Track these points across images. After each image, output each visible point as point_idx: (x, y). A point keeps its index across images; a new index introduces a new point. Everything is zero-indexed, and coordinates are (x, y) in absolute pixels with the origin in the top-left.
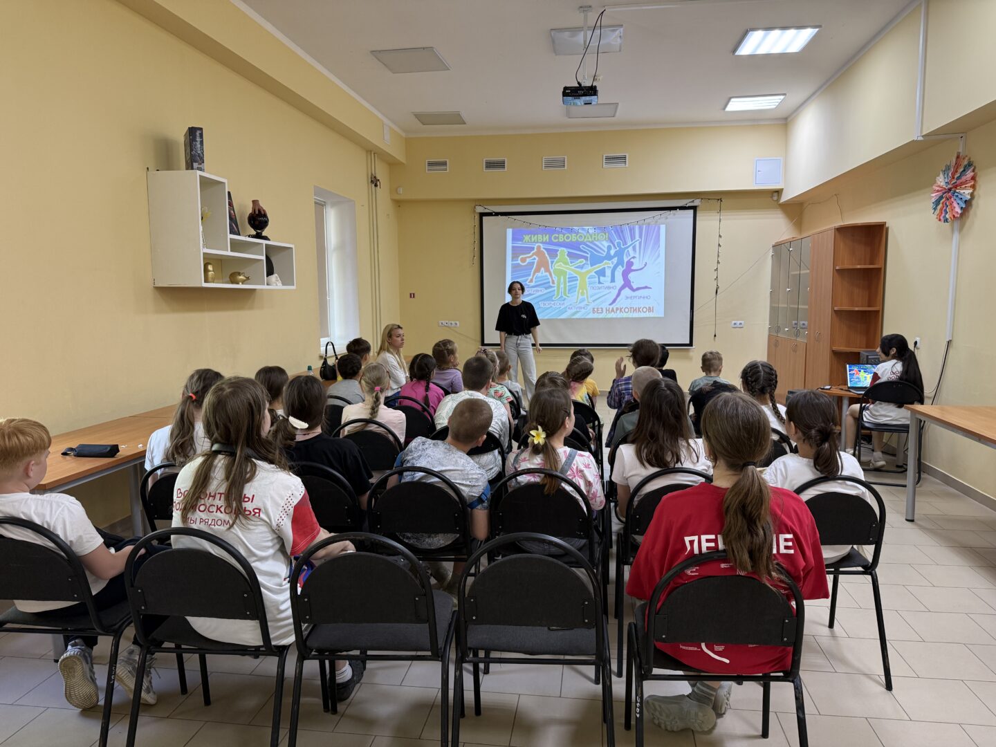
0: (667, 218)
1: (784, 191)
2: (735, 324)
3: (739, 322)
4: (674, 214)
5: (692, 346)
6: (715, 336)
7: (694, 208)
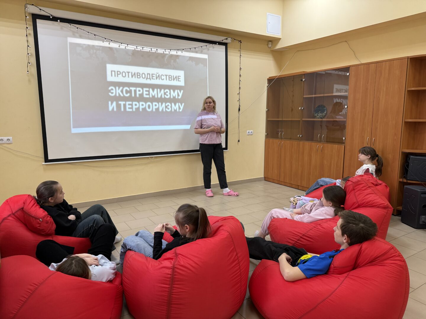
0: (208, 50)
1: (281, 39)
2: (249, 132)
3: (250, 131)
4: (214, 48)
5: (227, 149)
6: (239, 141)
7: (225, 44)
